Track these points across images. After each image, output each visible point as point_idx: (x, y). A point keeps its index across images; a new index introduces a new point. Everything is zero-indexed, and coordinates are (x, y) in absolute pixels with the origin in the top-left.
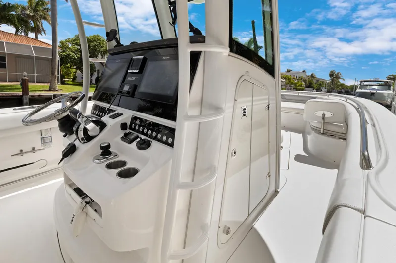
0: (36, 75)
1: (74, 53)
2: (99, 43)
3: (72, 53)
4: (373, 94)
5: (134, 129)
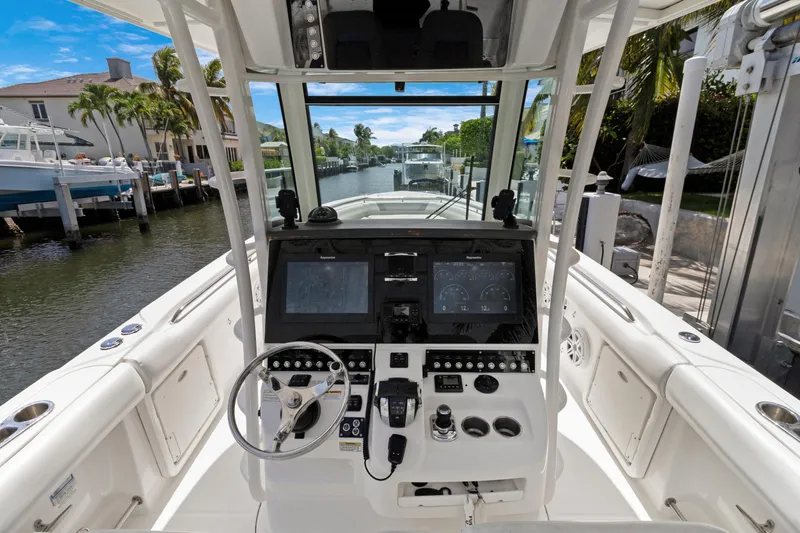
4: (426, 166)
5: (443, 369)
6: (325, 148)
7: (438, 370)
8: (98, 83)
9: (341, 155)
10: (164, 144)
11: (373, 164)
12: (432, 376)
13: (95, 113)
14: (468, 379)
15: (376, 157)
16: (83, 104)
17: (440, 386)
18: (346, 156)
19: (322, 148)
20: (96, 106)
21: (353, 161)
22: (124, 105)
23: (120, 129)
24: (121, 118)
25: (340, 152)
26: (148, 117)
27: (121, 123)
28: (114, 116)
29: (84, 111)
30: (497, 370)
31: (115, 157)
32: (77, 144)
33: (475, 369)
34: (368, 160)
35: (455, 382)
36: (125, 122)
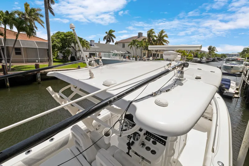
0: (39, 59)
1: (58, 43)
2: (72, 37)
3: (57, 44)
4: (232, 67)
5: (148, 135)
6: (194, 54)
7: (147, 135)
8: (135, 39)
9: (199, 57)
10: (145, 53)
11: (214, 61)
12: (146, 136)
13: (133, 46)
14: (152, 140)
15: (216, 58)
16: (131, 44)
17: (146, 138)
18: (202, 57)
19: (192, 54)
20: (133, 45)
21: (204, 59)
22: (138, 44)
23: (137, 50)
24: (137, 47)
25: (199, 56)
26: (143, 47)
27: (137, 49)
28: (136, 47)
29: (131, 46)
30: (158, 141)
31: (133, 58)
32: (128, 53)
33: (154, 139)
34: (212, 59)
35: (149, 139)
36: (138, 48)
